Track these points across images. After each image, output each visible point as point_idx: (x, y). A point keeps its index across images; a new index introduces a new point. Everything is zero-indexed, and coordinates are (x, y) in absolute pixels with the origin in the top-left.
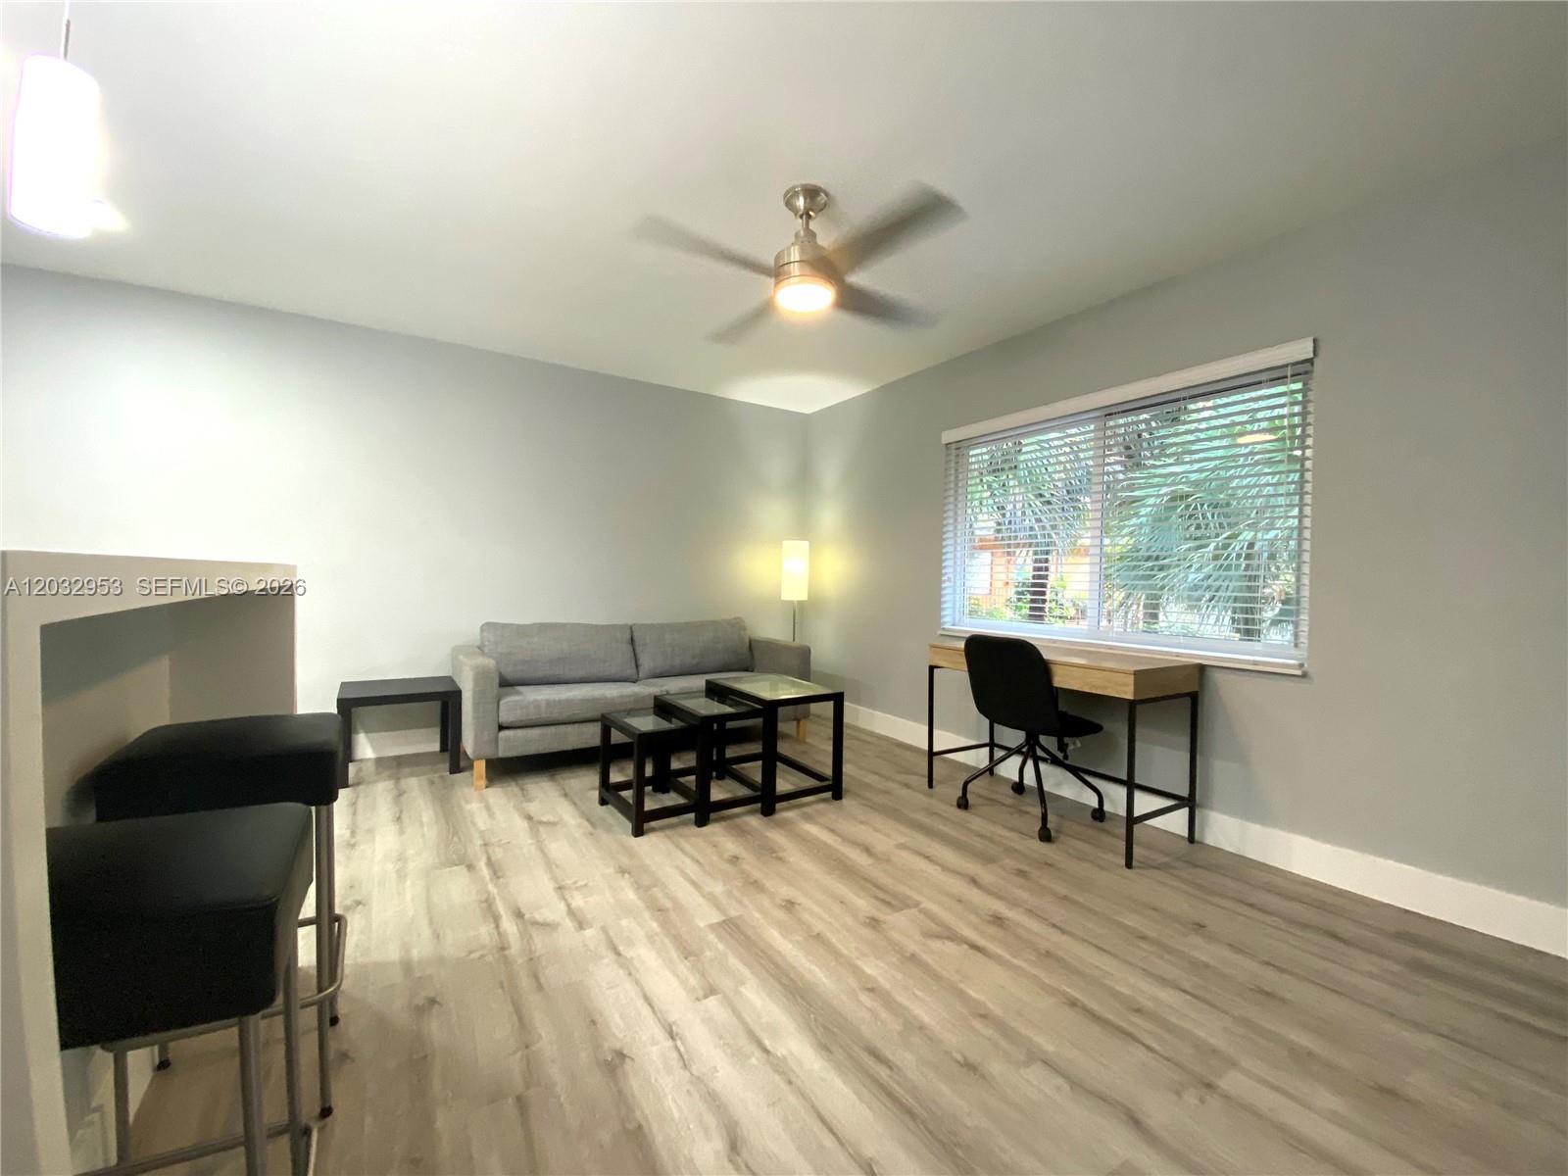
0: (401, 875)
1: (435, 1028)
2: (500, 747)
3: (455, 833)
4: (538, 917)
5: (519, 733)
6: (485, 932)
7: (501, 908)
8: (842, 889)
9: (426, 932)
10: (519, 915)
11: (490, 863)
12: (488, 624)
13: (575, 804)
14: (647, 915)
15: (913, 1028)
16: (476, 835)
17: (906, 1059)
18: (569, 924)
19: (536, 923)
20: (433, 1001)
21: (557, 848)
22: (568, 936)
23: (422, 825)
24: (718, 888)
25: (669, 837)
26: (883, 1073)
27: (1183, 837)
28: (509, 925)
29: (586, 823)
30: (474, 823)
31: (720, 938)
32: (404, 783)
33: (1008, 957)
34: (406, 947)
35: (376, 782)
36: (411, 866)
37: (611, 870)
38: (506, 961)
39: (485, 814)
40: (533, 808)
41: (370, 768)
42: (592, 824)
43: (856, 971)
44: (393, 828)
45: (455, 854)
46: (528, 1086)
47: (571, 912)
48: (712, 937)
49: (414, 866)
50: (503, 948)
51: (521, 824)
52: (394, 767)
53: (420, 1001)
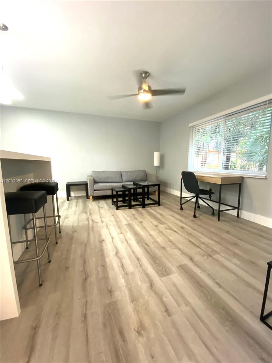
0: (75, 214)
1: (75, 235)
2: (95, 194)
3: (85, 208)
4: (96, 221)
5: (98, 191)
6: (86, 223)
7: (90, 219)
8: (153, 221)
9: (77, 222)
10: (93, 220)
11: (90, 213)
12: (93, 171)
13: (107, 204)
14: (114, 222)
15: (156, 242)
16: (89, 208)
17: (152, 246)
18: (100, 222)
19: (95, 222)
20: (76, 231)
21: (102, 211)
22: (100, 224)
23: (80, 206)
24: (129, 219)
25: (123, 211)
26: (147, 247)
27: (236, 216)
28: (90, 222)
29: (108, 208)
30: (89, 207)
31: (126, 226)
32: (78, 200)
33: (181, 233)
34: (73, 224)
35: (74, 200)
36: (77, 213)
37: (111, 215)
38: (89, 227)
39: (91, 205)
40: (99, 205)
41: (74, 198)
42: (109, 208)
43: (149, 233)
44: (75, 207)
45: (84, 211)
46: (87, 243)
47: (101, 221)
48: (125, 226)
49: (77, 212)
50: (88, 225)
51: (97, 207)
52: (77, 198)
53: (74, 231)
